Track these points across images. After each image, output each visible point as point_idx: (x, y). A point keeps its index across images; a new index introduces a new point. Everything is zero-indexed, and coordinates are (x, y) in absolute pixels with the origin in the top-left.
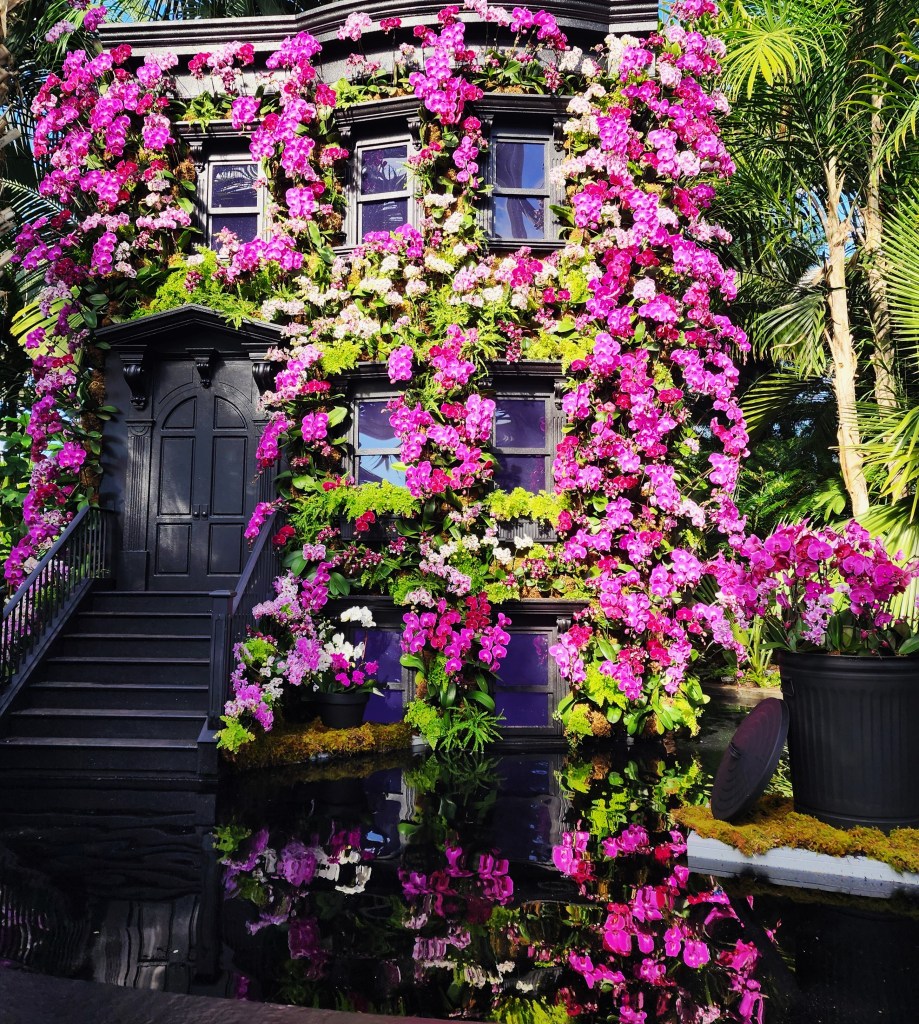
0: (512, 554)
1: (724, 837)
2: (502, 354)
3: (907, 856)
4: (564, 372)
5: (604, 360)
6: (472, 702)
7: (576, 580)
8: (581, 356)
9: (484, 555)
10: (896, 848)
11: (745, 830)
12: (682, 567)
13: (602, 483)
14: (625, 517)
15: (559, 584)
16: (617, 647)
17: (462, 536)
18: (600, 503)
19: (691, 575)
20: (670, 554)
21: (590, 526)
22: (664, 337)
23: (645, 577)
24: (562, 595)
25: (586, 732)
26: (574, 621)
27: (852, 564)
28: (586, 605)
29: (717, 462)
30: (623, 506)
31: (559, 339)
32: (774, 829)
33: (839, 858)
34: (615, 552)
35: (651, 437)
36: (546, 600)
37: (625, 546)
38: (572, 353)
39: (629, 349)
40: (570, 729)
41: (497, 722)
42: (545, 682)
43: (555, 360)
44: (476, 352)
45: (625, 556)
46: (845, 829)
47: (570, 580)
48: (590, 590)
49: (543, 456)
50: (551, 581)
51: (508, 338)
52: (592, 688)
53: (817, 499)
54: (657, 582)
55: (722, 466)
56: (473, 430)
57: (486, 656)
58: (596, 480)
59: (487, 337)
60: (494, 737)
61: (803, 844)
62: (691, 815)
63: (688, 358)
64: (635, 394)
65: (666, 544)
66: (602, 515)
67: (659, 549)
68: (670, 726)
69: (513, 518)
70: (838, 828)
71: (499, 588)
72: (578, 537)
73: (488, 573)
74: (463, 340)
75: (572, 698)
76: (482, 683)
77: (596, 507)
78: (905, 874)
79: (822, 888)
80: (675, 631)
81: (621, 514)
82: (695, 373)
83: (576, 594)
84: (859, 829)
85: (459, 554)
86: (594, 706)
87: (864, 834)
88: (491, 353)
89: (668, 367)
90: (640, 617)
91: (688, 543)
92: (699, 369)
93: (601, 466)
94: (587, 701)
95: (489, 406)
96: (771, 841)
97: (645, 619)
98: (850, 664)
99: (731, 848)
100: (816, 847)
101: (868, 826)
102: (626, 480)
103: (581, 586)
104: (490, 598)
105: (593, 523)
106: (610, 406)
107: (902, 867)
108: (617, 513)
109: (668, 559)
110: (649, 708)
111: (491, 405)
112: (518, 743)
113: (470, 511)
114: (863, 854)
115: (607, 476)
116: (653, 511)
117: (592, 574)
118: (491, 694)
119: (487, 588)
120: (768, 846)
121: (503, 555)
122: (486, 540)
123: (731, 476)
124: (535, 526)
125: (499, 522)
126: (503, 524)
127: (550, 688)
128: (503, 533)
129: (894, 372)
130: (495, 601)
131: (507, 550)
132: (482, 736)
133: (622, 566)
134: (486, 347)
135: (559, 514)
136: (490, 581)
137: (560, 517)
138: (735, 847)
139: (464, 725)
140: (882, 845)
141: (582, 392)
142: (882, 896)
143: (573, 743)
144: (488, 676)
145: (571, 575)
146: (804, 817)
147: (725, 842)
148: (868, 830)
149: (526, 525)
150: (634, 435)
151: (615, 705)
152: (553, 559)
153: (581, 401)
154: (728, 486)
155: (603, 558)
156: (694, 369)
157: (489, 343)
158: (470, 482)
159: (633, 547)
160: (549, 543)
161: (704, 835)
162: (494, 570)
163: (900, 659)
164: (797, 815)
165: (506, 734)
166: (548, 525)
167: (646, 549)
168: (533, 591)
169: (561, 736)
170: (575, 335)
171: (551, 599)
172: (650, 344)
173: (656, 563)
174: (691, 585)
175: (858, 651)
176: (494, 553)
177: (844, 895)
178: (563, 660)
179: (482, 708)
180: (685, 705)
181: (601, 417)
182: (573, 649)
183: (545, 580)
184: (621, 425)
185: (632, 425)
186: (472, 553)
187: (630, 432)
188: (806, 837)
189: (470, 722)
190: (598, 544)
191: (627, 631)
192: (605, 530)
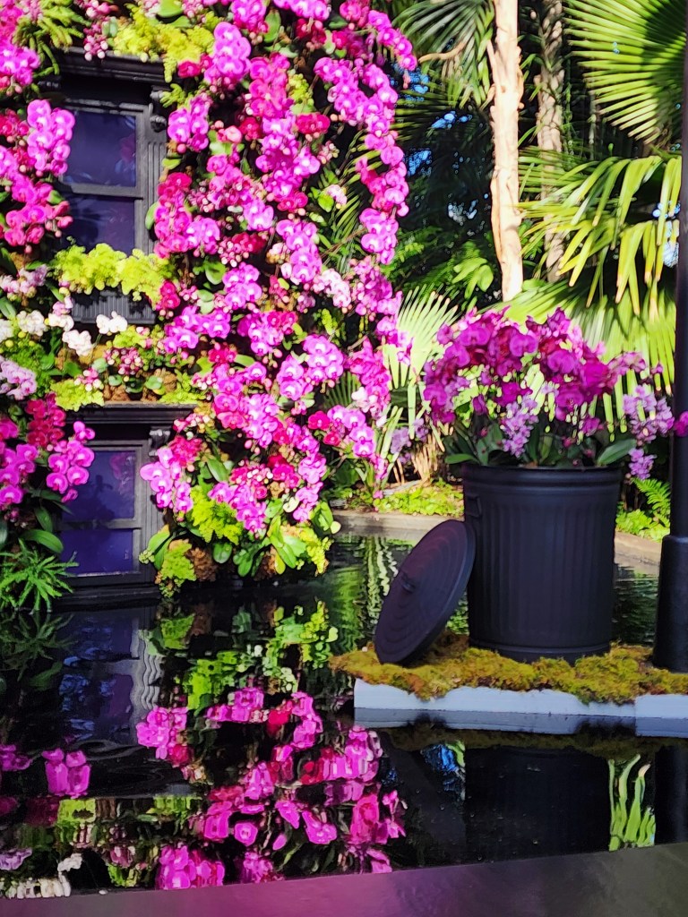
0: (93, 341)
1: (397, 682)
2: (79, 42)
3: (594, 685)
4: (168, 78)
5: (229, 67)
6: (32, 544)
7: (180, 376)
8: (193, 55)
9: (51, 339)
10: (583, 677)
11: (422, 672)
12: (321, 360)
13: (218, 243)
14: (251, 292)
15: (155, 382)
16: (228, 465)
17: (18, 312)
18: (214, 271)
19: (331, 370)
20: (302, 343)
21: (199, 303)
22: (308, 37)
23: (272, 373)
24: (159, 397)
25: (186, 577)
26: (174, 432)
27: (560, 361)
28: (190, 410)
29: (373, 222)
30: (248, 277)
31: (160, 26)
32: (452, 668)
33: (523, 692)
34: (232, 339)
35: (287, 182)
36: (135, 403)
37: (246, 331)
38: (181, 50)
39: (260, 50)
40: (166, 573)
41: (68, 570)
42: (131, 515)
43: (155, 57)
44: (39, 33)
45: (244, 345)
46: (529, 662)
47: (171, 378)
48: (198, 390)
49: (132, 200)
50: (143, 379)
51: (86, 18)
52: (198, 518)
53: (457, 269)
54: (289, 379)
55: (378, 227)
56: (40, 158)
57: (58, 481)
58: (212, 238)
59: (54, 13)
60: (61, 589)
61: (484, 682)
62: (355, 662)
63: (339, 73)
64: (270, 119)
65: (297, 329)
66: (215, 289)
67: (289, 336)
68: (293, 563)
69: (95, 289)
70: (520, 660)
71: (74, 388)
72: (185, 318)
73: (54, 367)
74: (20, 13)
75: (168, 534)
76: (44, 518)
77: (209, 276)
78: (592, 705)
79: (503, 728)
80: (306, 442)
81: (244, 287)
82: (347, 96)
83: (179, 396)
84: (544, 661)
85: (15, 339)
86: (197, 542)
87: (549, 666)
88: (62, 37)
89: (309, 82)
90: (266, 426)
91: (323, 328)
92: (352, 90)
93: (216, 219)
94: (189, 536)
95: (64, 122)
96: (451, 682)
97: (272, 429)
98: (546, 477)
99: (406, 692)
100: (499, 684)
101: (554, 656)
102: (250, 241)
103: (186, 385)
104: (59, 402)
105: (205, 301)
106: (233, 134)
107: (590, 697)
108: (239, 286)
109: (299, 349)
110: (266, 542)
111: (67, 120)
112: (90, 596)
113: (30, 276)
114: (548, 686)
115: (225, 234)
116: (283, 284)
117: (199, 369)
118: (57, 533)
119: (55, 387)
120: (448, 687)
121: (79, 342)
122: (54, 320)
123: (389, 241)
124: (124, 301)
125: (73, 295)
126: (78, 297)
127: (137, 521)
128: (79, 310)
129: (561, 102)
130: (67, 407)
131: (85, 334)
132: (46, 590)
133: (239, 359)
134: (54, 27)
135: (161, 285)
136: (58, 379)
137: (162, 290)
138: (410, 692)
139: (20, 576)
140: (568, 676)
141: (197, 110)
142: (565, 731)
143: (167, 591)
144: (53, 508)
145: (171, 370)
146: (485, 652)
147: (400, 686)
148: (553, 661)
149: (112, 300)
150: (265, 178)
151: (225, 540)
152: (149, 349)
153: (197, 125)
154: (385, 254)
155: (217, 346)
156: (346, 89)
157: (57, 22)
158: (36, 233)
159: (257, 333)
160: (144, 326)
161: (373, 681)
162: (62, 363)
163: (599, 470)
164: (476, 651)
165: (77, 585)
166: (145, 300)
167: (274, 335)
168: (118, 392)
169: (152, 584)
170: (183, 22)
171: (144, 402)
172: (284, 45)
173: (286, 354)
174: (331, 384)
175: (557, 462)
176: (65, 338)
177: (526, 733)
178: (162, 483)
179: (44, 552)
180: (310, 535)
181: (218, 149)
182: (176, 469)
183: (138, 378)
184: (244, 161)
185: (261, 162)
186: (32, 337)
187: (258, 173)
188: (488, 674)
189: (28, 571)
190: (212, 327)
191: (248, 444)
192: (221, 309)
